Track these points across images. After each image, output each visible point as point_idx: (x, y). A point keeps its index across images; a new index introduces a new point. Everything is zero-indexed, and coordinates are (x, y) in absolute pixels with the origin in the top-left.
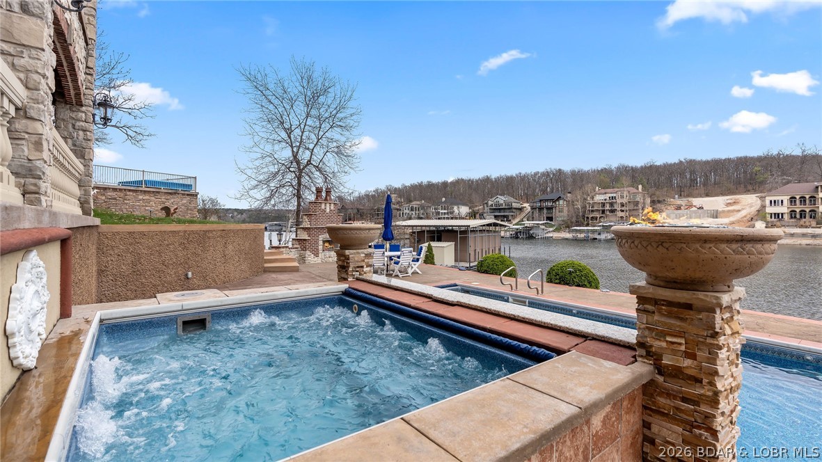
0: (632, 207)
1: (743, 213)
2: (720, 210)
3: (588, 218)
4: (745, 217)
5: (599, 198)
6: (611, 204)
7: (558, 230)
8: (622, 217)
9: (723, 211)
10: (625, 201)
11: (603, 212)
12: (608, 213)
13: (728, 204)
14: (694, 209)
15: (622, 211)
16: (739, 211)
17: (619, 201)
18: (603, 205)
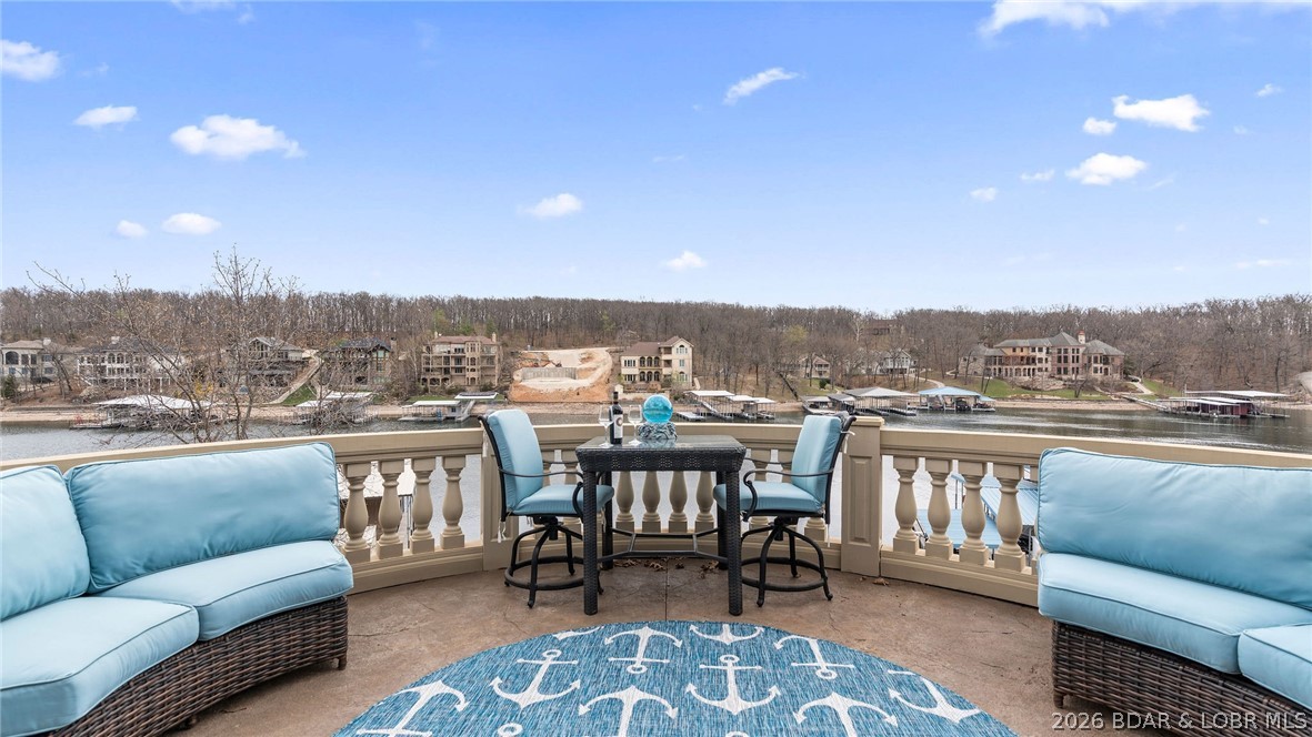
0: (485, 364)
1: (599, 372)
2: (578, 367)
3: (425, 380)
4: (602, 377)
5: (439, 350)
6: (459, 360)
7: (378, 400)
8: (473, 379)
9: (581, 369)
10: (477, 355)
11: (447, 371)
12: (453, 373)
13: (584, 360)
14: (551, 366)
15: (473, 370)
16: (595, 369)
17: (469, 355)
18: (447, 359)
